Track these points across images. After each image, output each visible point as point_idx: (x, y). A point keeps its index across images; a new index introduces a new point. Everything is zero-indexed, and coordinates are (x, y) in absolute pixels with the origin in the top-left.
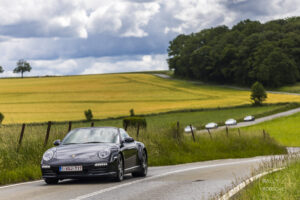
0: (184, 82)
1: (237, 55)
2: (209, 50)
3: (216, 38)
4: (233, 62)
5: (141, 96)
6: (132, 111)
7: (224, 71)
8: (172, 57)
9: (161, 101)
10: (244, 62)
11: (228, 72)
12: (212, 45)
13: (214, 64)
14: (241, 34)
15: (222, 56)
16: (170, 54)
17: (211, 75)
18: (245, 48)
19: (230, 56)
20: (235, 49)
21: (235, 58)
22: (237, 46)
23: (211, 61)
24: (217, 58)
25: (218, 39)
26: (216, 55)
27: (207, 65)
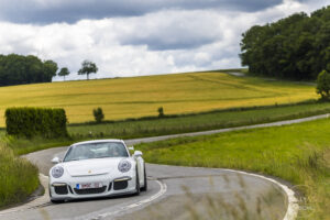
0: (256, 79)
1: (314, 44)
2: (283, 40)
3: (291, 26)
4: (309, 53)
5: (199, 95)
6: (161, 110)
7: (299, 64)
8: (245, 51)
9: (220, 100)
10: (322, 53)
11: (304, 65)
12: (287, 35)
13: (288, 56)
14: (320, 20)
15: (297, 47)
16: (243, 49)
17: (285, 69)
18: (323, 35)
19: (306, 46)
20: (312, 37)
21: (312, 48)
22: (314, 33)
23: (285, 53)
24: (291, 49)
25: (294, 27)
26: (291, 45)
27: (280, 58)
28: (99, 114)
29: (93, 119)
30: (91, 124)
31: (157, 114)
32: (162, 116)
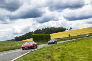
28: (69, 35)
29: (68, 36)
30: (68, 37)
31: (80, 35)
32: (81, 35)
